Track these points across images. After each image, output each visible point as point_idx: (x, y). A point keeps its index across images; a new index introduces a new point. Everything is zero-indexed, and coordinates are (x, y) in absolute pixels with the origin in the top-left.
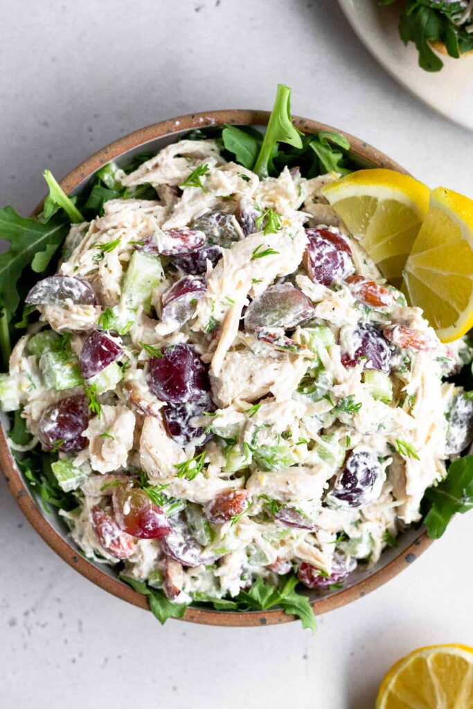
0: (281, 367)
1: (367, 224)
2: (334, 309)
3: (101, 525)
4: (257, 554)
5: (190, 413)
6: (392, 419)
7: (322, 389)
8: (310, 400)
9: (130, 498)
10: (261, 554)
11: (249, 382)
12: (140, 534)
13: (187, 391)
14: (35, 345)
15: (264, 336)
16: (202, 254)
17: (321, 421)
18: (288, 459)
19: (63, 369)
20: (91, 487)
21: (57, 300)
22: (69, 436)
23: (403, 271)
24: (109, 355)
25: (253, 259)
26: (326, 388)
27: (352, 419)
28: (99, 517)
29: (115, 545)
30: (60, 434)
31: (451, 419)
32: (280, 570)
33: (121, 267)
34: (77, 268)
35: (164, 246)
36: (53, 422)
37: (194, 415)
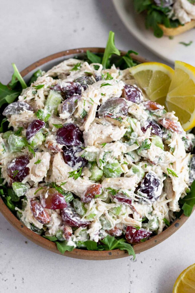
0: (115, 129)
1: (149, 83)
2: (136, 109)
3: (34, 206)
4: (106, 223)
5: (75, 151)
6: (164, 155)
7: (133, 139)
8: (128, 145)
9: (48, 191)
10: (108, 223)
11: (101, 134)
12: (52, 207)
13: (74, 140)
14: (6, 135)
15: (107, 115)
16: (79, 88)
17: (133, 158)
18: (119, 170)
19: (18, 138)
20: (30, 194)
21: (16, 112)
22: (20, 168)
23: (165, 102)
24: (39, 126)
25: (101, 87)
26: (135, 138)
27: (147, 153)
28: (34, 203)
29: (41, 215)
30: (16, 168)
31: (190, 167)
32: (117, 233)
33: (44, 97)
34: (25, 98)
35: (63, 86)
36: (13, 163)
37: (77, 151)
